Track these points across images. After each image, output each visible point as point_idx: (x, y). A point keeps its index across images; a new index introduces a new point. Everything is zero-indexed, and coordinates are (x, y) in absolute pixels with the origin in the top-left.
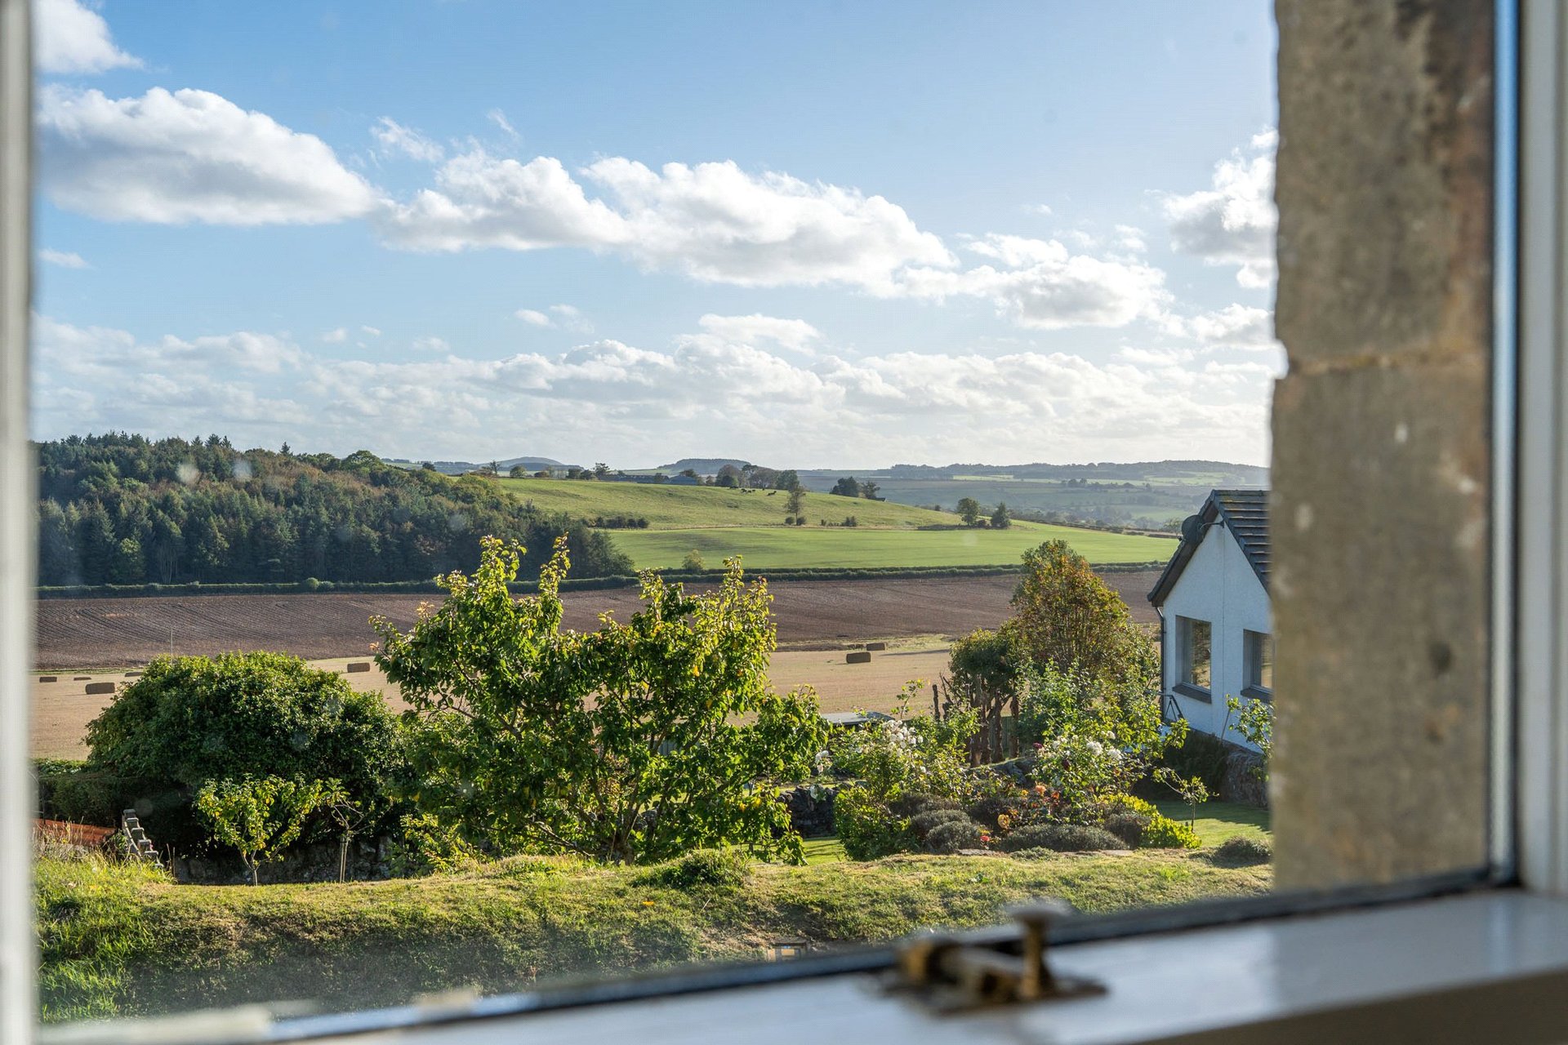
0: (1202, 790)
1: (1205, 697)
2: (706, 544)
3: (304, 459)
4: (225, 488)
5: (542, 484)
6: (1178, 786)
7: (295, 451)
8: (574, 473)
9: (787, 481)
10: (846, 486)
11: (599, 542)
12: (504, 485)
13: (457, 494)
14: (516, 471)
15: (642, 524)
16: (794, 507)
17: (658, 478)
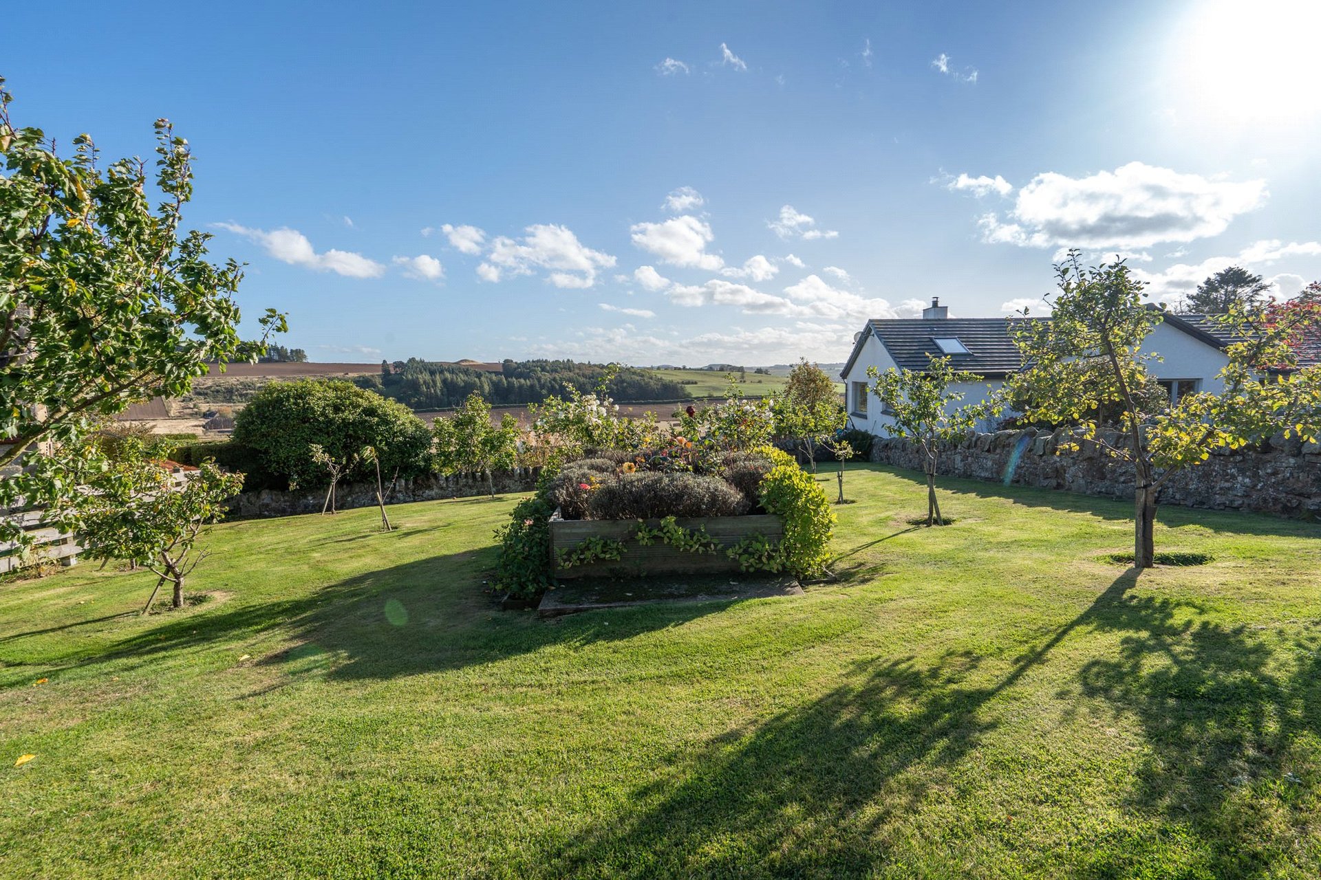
0: (850, 449)
1: (865, 417)
2: (715, 389)
3: (595, 365)
4: (571, 374)
5: (666, 372)
6: (834, 448)
7: (592, 363)
8: (675, 368)
9: (741, 369)
10: (759, 371)
11: (682, 389)
12: (653, 373)
13: (639, 375)
14: (659, 368)
15: (696, 383)
16: (743, 377)
17: (701, 369)
